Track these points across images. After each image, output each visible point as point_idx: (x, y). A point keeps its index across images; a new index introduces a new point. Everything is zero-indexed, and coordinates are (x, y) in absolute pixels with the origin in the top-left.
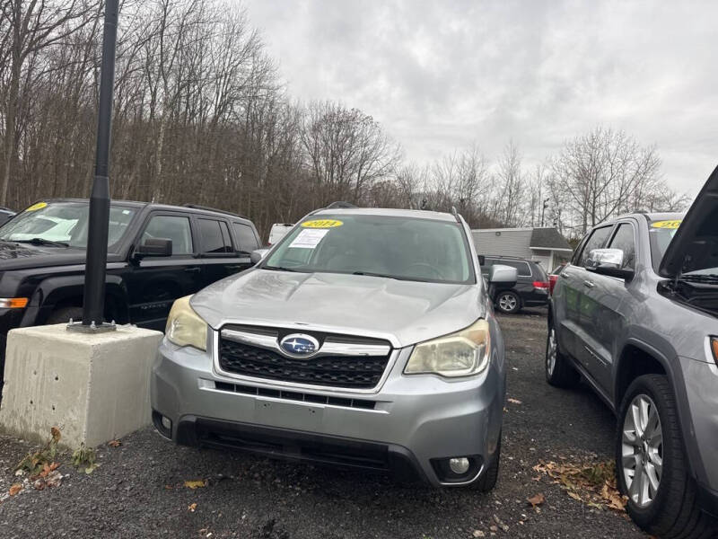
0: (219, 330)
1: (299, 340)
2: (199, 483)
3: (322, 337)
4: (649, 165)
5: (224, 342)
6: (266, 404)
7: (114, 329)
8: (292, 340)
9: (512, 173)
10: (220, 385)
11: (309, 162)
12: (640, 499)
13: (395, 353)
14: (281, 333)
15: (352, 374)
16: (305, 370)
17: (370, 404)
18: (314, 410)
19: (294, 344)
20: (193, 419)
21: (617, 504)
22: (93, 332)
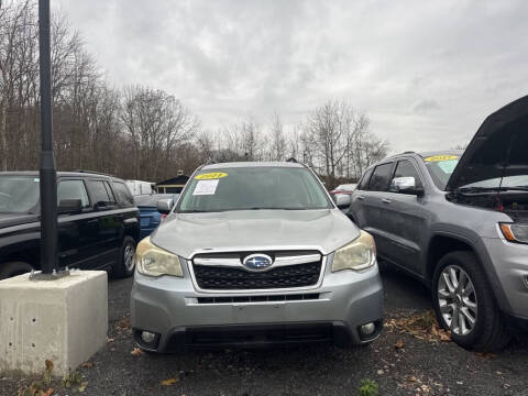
0: (192, 260)
1: (257, 258)
2: (173, 380)
3: (273, 254)
4: (363, 123)
5: (197, 268)
6: (241, 308)
7: (68, 274)
8: (251, 259)
9: (278, 133)
10: (201, 300)
11: (126, 131)
12: (460, 330)
13: (325, 258)
14: (242, 255)
15: (298, 277)
16: (265, 279)
17: (316, 296)
18: (277, 307)
19: (254, 261)
20: (183, 329)
21: (444, 337)
22: (55, 278)
